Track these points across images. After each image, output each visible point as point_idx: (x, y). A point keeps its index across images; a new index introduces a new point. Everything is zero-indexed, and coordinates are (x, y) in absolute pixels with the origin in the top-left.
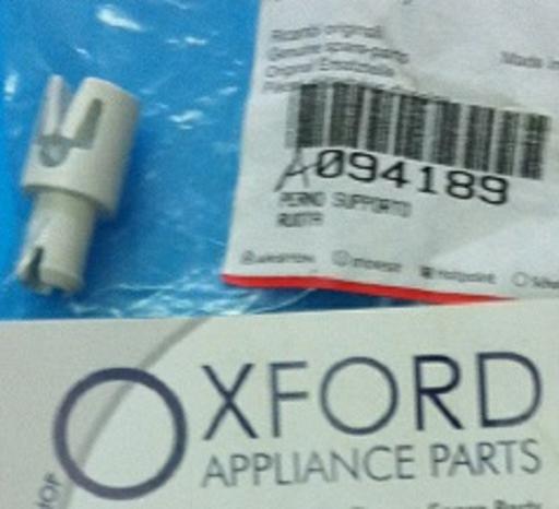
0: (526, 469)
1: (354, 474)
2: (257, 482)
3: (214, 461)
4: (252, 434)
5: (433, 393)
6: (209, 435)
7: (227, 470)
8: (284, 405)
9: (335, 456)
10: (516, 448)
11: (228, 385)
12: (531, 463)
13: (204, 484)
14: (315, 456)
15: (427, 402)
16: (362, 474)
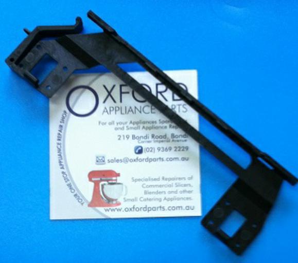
0: (184, 112)
1: (140, 112)
2: (116, 113)
3: (106, 108)
4: (115, 101)
5: (161, 93)
6: (104, 102)
7: (108, 111)
8: (123, 95)
9: (135, 107)
10: (181, 107)
11: (109, 90)
12: (185, 110)
13: (103, 114)
14: (131, 108)
15: (159, 94)
16: (142, 112)
